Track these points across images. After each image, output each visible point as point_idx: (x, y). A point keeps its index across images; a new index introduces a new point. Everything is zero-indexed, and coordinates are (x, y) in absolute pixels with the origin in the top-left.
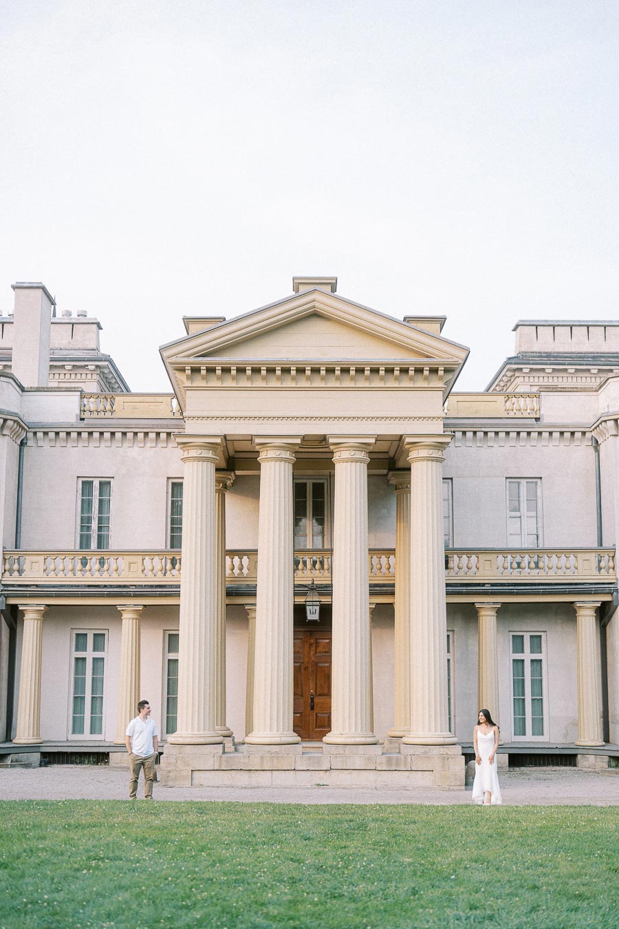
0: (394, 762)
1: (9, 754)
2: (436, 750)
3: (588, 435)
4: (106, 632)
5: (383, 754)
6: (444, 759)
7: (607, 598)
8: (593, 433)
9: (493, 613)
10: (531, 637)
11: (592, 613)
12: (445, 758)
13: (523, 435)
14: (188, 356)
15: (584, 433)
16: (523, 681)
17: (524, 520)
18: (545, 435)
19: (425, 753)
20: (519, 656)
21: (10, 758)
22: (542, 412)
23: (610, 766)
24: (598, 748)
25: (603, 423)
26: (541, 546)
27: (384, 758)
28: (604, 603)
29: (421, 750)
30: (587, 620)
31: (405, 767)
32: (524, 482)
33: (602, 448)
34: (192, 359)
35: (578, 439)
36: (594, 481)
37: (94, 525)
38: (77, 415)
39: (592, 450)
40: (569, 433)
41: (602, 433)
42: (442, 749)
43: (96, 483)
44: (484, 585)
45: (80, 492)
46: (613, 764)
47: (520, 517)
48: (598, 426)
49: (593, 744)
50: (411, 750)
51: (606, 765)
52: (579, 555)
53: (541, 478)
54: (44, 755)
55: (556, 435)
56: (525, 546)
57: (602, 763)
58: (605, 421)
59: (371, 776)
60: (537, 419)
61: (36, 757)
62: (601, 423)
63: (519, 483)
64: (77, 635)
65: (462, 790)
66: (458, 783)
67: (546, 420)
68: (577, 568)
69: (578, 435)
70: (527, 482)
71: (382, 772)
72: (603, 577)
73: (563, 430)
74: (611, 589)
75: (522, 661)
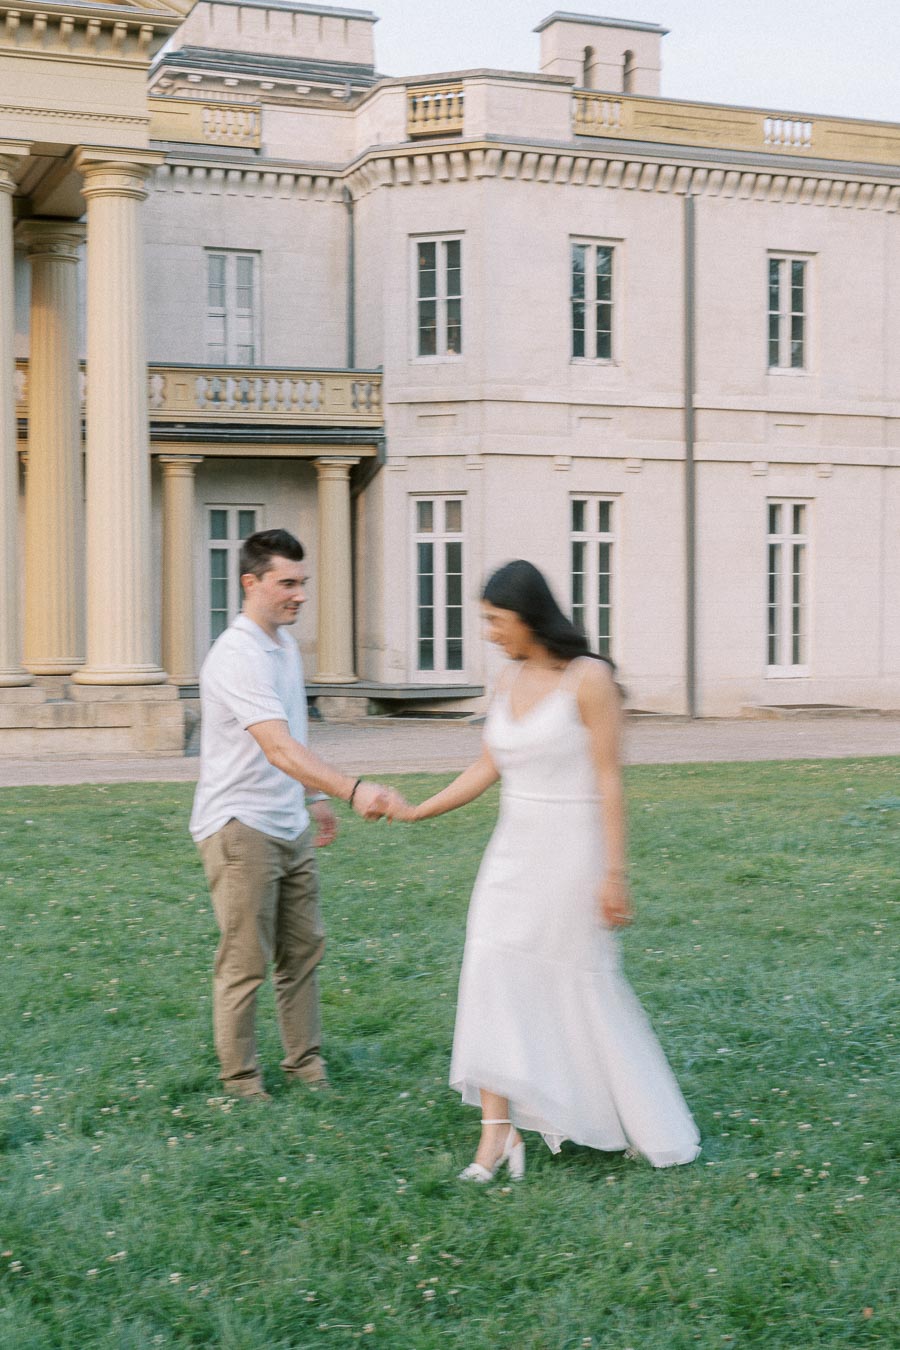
0: (65, 714)
2: (135, 694)
3: (338, 184)
5: (48, 701)
6: (149, 706)
7: (368, 452)
8: (346, 182)
9: (188, 472)
10: (241, 513)
11: (342, 474)
13: (234, 176)
15: (331, 180)
16: (224, 583)
17: (232, 320)
18: (270, 179)
19: (118, 697)
20: (219, 544)
22: (264, 139)
23: (370, 714)
24: (351, 686)
25: (371, 164)
26: (257, 364)
27: (48, 710)
28: (364, 460)
29: (111, 693)
30: (334, 486)
31: (84, 722)
32: (232, 257)
33: (361, 208)
35: (321, 190)
36: (343, 262)
39: (342, 210)
40: (307, 178)
41: (363, 182)
42: (146, 692)
44: (173, 424)
46: (374, 709)
47: (224, 316)
48: (358, 169)
49: (340, 679)
50: (93, 695)
51: (362, 712)
52: (328, 382)
53: (259, 252)
55: (288, 180)
56: (232, 361)
57: (358, 708)
58: (374, 160)
59: (26, 739)
60: (257, 151)
62: (364, 164)
63: (223, 259)
65: (180, 756)
66: (173, 745)
67: (270, 153)
68: (321, 402)
69: (322, 183)
70: (239, 258)
71: (45, 732)
72: (363, 418)
73: (299, 172)
74: (373, 437)
75: (224, 552)
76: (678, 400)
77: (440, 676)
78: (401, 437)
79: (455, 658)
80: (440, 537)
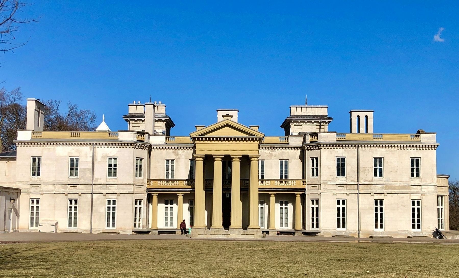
0: (245, 232)
1: (150, 231)
4: (173, 200)
7: (304, 192)
9: (274, 196)
10: (285, 201)
11: (300, 196)
12: (257, 232)
13: (284, 148)
14: (197, 136)
15: (300, 148)
16: (282, 213)
17: (284, 171)
18: (290, 148)
19: (253, 230)
21: (151, 232)
22: (289, 142)
24: (301, 230)
27: (243, 232)
28: (303, 194)
29: (251, 230)
30: (298, 198)
31: (248, 233)
34: (197, 137)
36: (302, 160)
37: (170, 172)
38: (165, 142)
39: (302, 152)
42: (256, 230)
43: (170, 161)
44: (271, 188)
45: (166, 163)
46: (303, 234)
50: (249, 230)
52: (297, 181)
53: (288, 160)
54: (159, 232)
55: (292, 148)
56: (284, 177)
57: (301, 234)
59: (240, 235)
60: (288, 144)
61: (157, 232)
63: (283, 161)
64: (166, 201)
66: (260, 237)
67: (290, 144)
68: (296, 184)
69: (298, 148)
70: (285, 161)
71: (242, 235)
72: (303, 187)
73: (295, 147)
74: (304, 190)
75: (282, 208)
76: (356, 183)
77: (315, 229)
78: (309, 190)
79: (318, 226)
80: (315, 206)
